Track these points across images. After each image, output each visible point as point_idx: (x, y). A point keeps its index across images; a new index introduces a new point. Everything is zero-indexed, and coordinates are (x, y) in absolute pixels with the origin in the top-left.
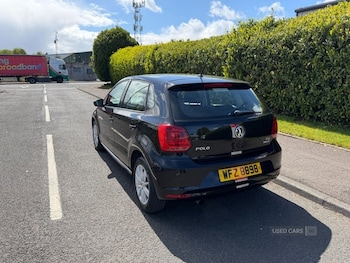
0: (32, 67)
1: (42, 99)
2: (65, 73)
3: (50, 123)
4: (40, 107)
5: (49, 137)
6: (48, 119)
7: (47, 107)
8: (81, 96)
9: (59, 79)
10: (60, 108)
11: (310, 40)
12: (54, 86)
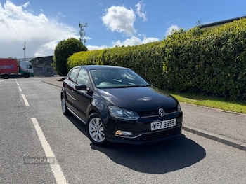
0: (6, 67)
1: (17, 89)
2: (32, 71)
3: (30, 108)
4: (18, 95)
5: (34, 120)
6: (27, 104)
7: (23, 95)
8: (47, 87)
9: (26, 75)
10: (35, 96)
11: (237, 40)
12: (23, 80)
